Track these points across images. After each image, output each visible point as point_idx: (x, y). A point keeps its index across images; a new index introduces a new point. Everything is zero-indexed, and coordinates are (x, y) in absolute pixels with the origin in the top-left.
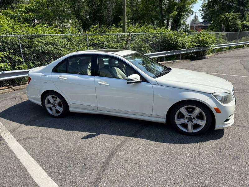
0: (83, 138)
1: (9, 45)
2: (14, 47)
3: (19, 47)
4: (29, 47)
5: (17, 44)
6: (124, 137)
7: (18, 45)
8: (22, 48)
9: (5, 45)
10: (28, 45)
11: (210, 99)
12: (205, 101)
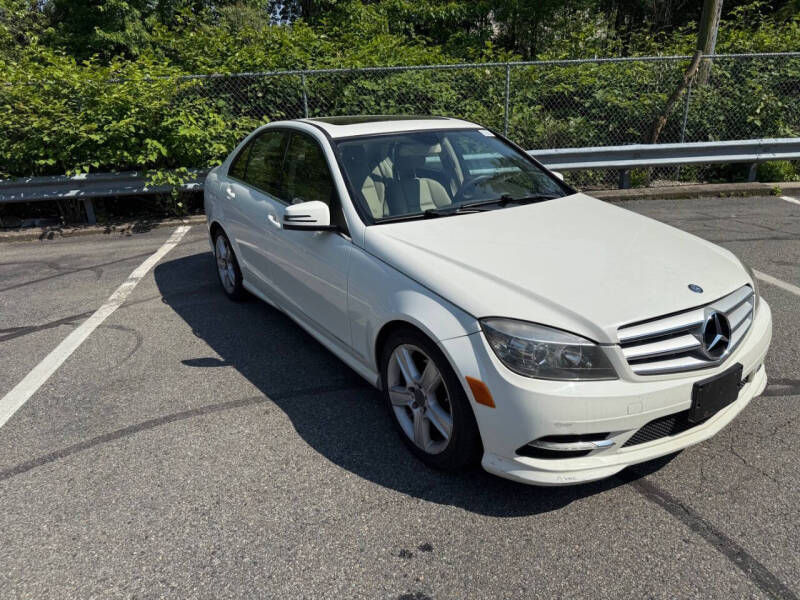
0: (185, 362)
1: (279, 97)
2: (291, 103)
3: (302, 103)
4: (326, 106)
5: (296, 96)
6: (258, 393)
7: (299, 99)
8: (309, 106)
9: (269, 97)
10: (326, 99)
11: (467, 340)
12: (444, 343)
